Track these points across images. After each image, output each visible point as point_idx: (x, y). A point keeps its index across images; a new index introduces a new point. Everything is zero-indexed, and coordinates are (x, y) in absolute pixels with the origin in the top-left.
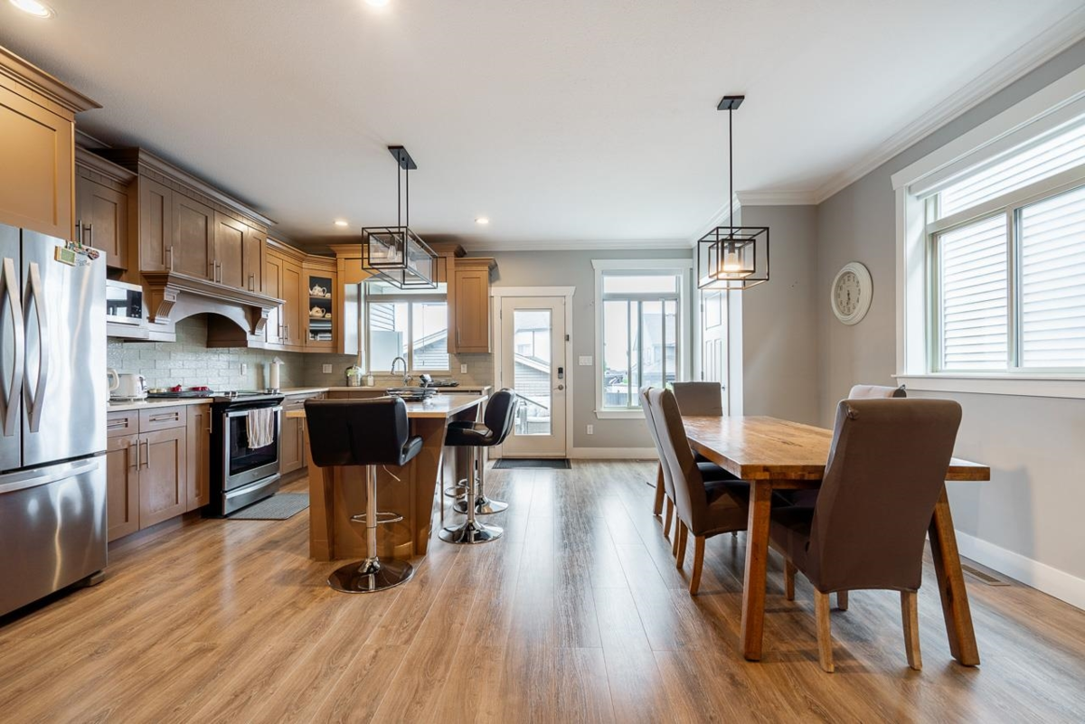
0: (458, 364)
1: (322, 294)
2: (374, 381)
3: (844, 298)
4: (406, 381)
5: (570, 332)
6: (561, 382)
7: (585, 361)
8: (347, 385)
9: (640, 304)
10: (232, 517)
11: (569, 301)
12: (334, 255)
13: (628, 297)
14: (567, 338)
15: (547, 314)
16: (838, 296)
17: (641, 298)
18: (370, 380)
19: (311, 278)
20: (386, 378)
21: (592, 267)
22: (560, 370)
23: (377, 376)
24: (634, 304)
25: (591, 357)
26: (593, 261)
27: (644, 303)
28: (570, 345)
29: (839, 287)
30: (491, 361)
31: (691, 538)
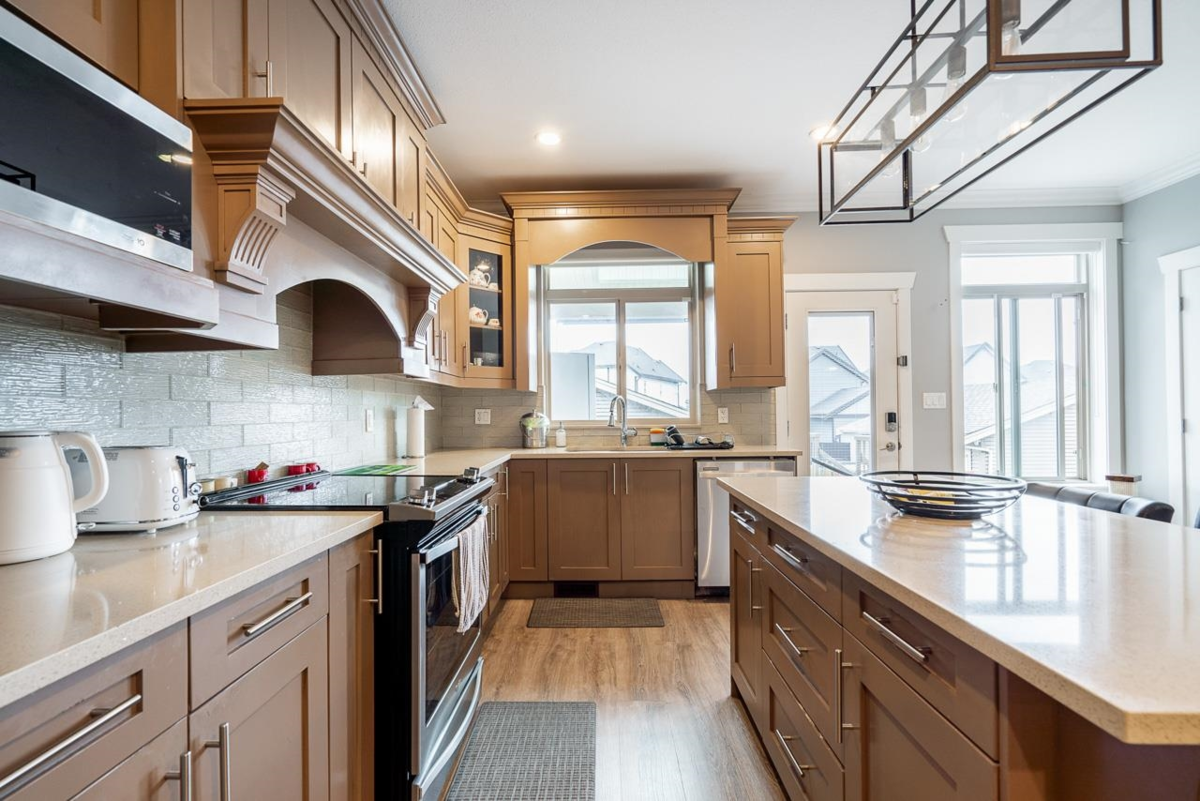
0: (714, 406)
1: (484, 284)
2: (567, 439)
4: (626, 438)
5: (906, 350)
6: (892, 438)
7: (934, 400)
8: (524, 446)
9: (1015, 302)
11: (905, 298)
12: (510, 211)
13: (997, 293)
14: (903, 361)
15: (866, 320)
17: (1015, 293)
18: (561, 436)
19: (472, 251)
20: (587, 433)
21: (945, 237)
22: (891, 418)
23: (573, 429)
24: (1006, 303)
25: (944, 395)
26: (947, 229)
27: (1022, 302)
28: (906, 373)
30: (770, 403)
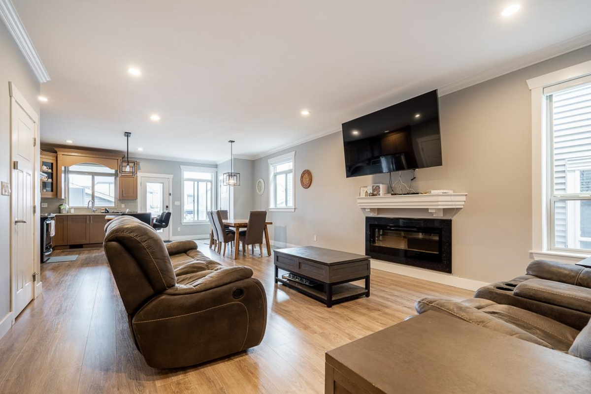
0: (120, 203)
1: (47, 170)
2: (74, 211)
3: (259, 188)
4: (93, 211)
5: (171, 192)
7: (177, 203)
8: (60, 213)
9: (198, 182)
10: (47, 262)
11: (171, 180)
12: (56, 152)
13: (194, 180)
14: (170, 194)
15: (162, 185)
16: (258, 187)
17: (198, 181)
18: (72, 210)
19: (42, 162)
20: (81, 210)
21: (180, 168)
22: (167, 207)
23: (76, 209)
24: (196, 183)
25: (179, 202)
26: (180, 166)
27: (200, 183)
28: (171, 197)
29: (258, 185)
30: (136, 203)
31: (223, 244)
